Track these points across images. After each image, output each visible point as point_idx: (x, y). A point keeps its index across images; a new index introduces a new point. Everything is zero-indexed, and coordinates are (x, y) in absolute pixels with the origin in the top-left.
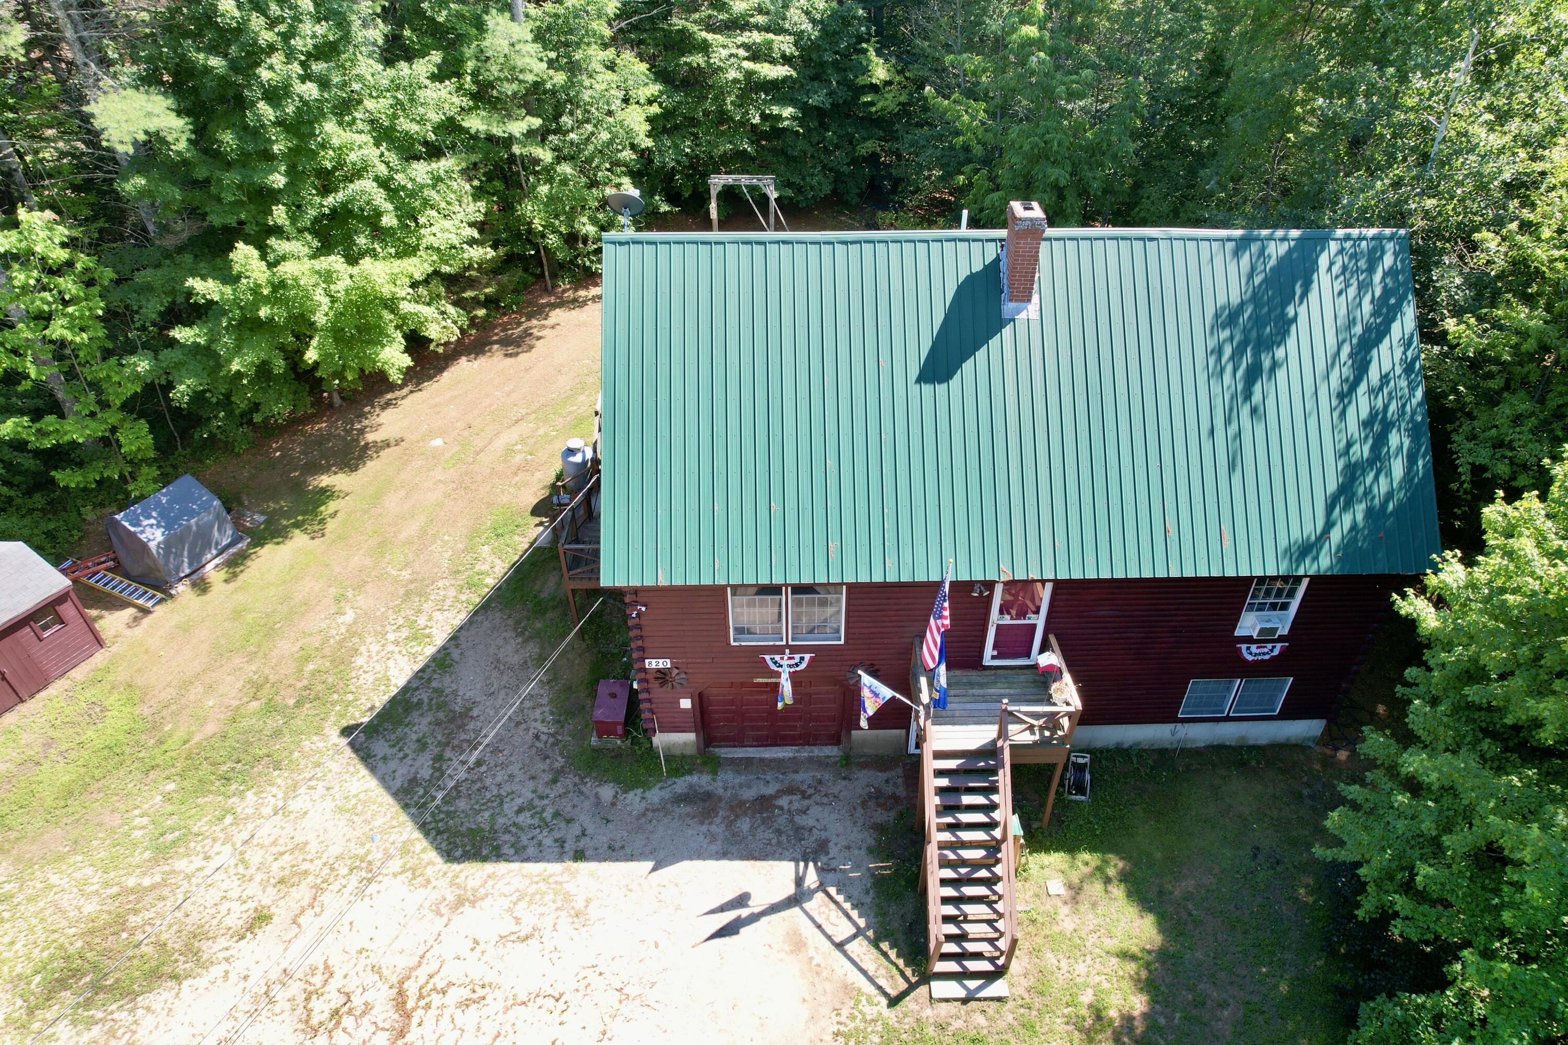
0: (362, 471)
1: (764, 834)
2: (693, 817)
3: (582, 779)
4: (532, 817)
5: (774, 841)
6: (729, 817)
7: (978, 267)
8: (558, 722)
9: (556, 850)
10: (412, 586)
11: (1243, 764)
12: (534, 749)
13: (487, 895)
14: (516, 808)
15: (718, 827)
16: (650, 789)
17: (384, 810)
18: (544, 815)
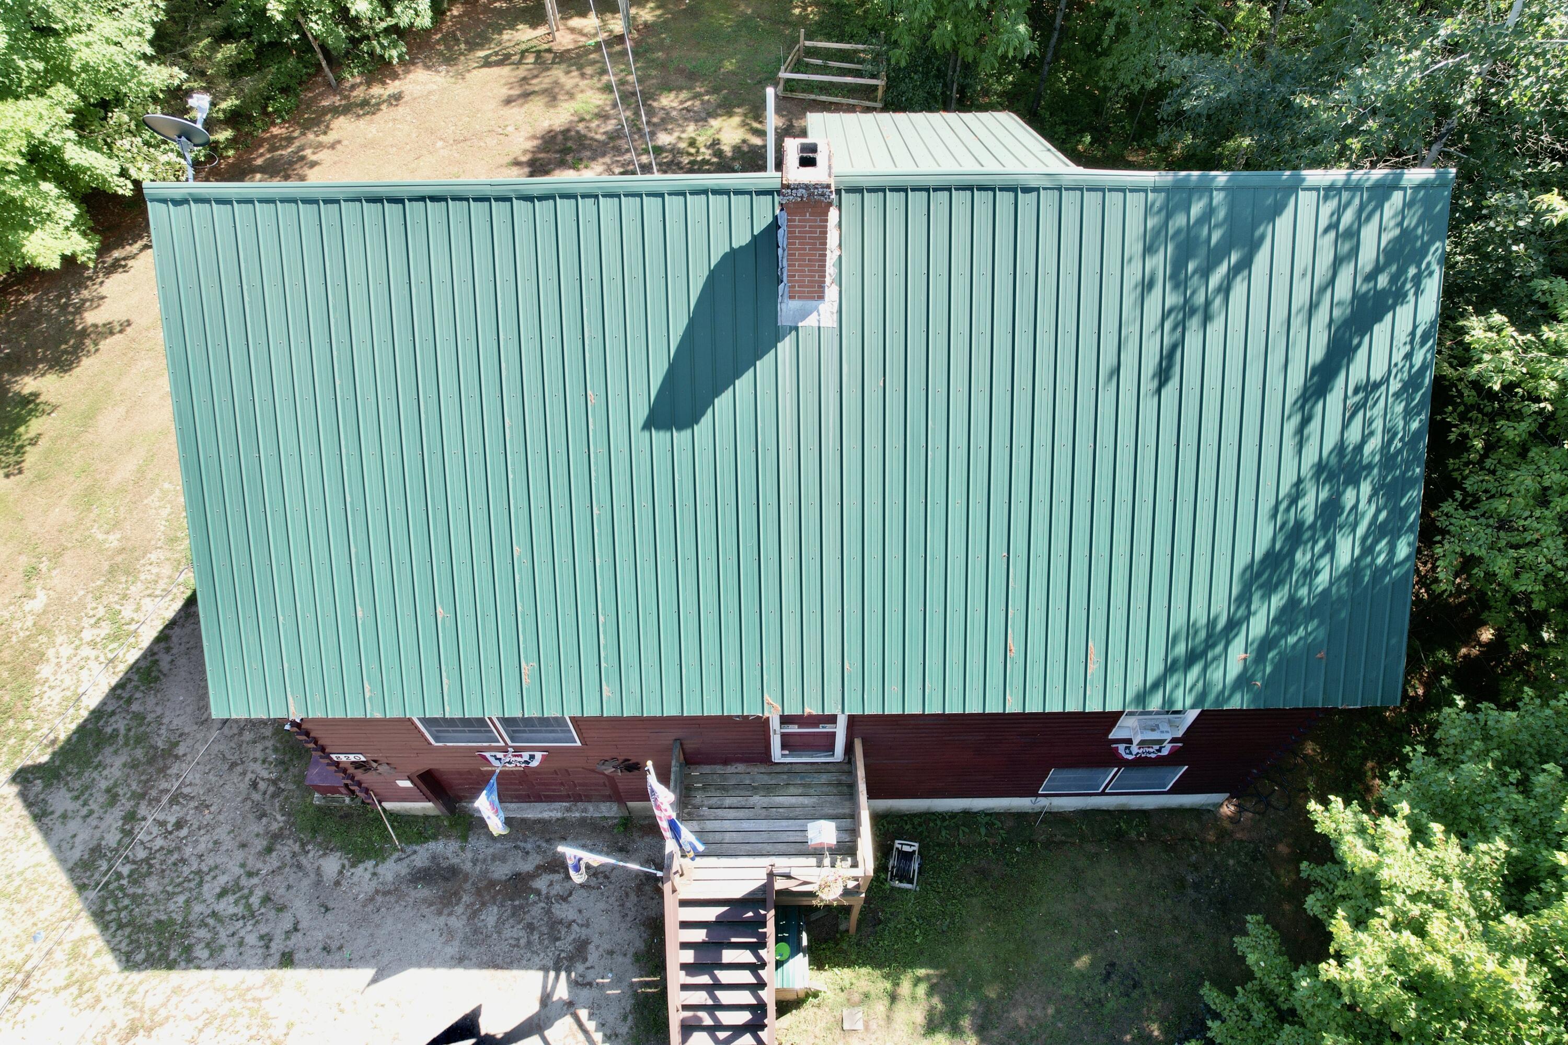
0: (77, 371)
1: (514, 931)
2: (431, 905)
3: (303, 845)
4: (236, 903)
5: (523, 942)
6: (473, 904)
7: (742, 238)
8: (282, 762)
9: (260, 951)
10: (119, 559)
11: (1119, 836)
12: (249, 803)
13: (167, 1018)
14: (218, 890)
15: (457, 922)
16: (384, 860)
17: (53, 893)
18: (252, 900)
